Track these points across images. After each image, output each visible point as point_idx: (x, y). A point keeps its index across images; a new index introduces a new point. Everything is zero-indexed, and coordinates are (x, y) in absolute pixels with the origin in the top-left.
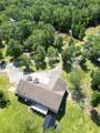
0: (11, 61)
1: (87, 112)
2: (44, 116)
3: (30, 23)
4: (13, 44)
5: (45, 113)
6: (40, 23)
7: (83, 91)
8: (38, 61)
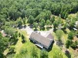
0: (29, 25)
3: (39, 9)
4: (31, 18)
6: (44, 10)
7: (63, 42)
8: (41, 26)
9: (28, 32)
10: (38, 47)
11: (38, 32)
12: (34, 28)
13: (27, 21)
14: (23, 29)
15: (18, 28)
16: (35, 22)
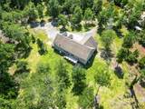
0: (50, 20)
1: (112, 68)
2: (74, 64)
4: (53, 4)
5: (75, 62)
8: (74, 23)
9: (48, 33)
10: (69, 61)
11: (69, 34)
13: (45, 11)
14: (39, 27)
15: (29, 26)
16: (62, 13)
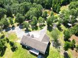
0: (18, 25)
7: (59, 42)
12: (25, 29)
14: (11, 31)
